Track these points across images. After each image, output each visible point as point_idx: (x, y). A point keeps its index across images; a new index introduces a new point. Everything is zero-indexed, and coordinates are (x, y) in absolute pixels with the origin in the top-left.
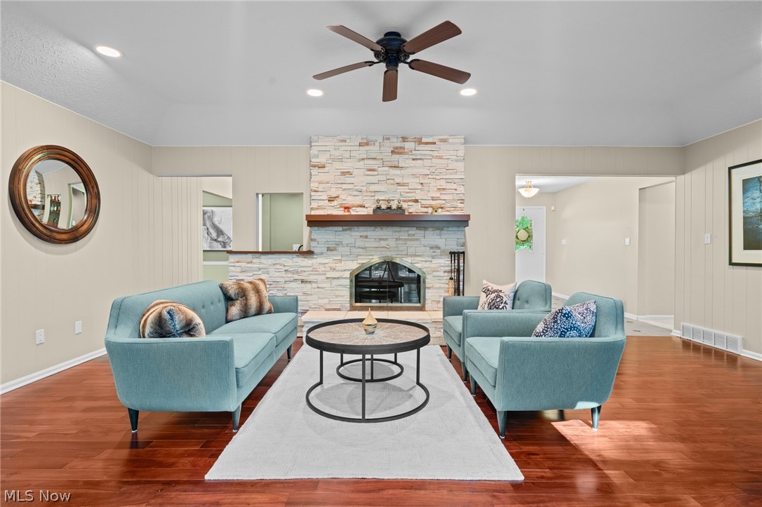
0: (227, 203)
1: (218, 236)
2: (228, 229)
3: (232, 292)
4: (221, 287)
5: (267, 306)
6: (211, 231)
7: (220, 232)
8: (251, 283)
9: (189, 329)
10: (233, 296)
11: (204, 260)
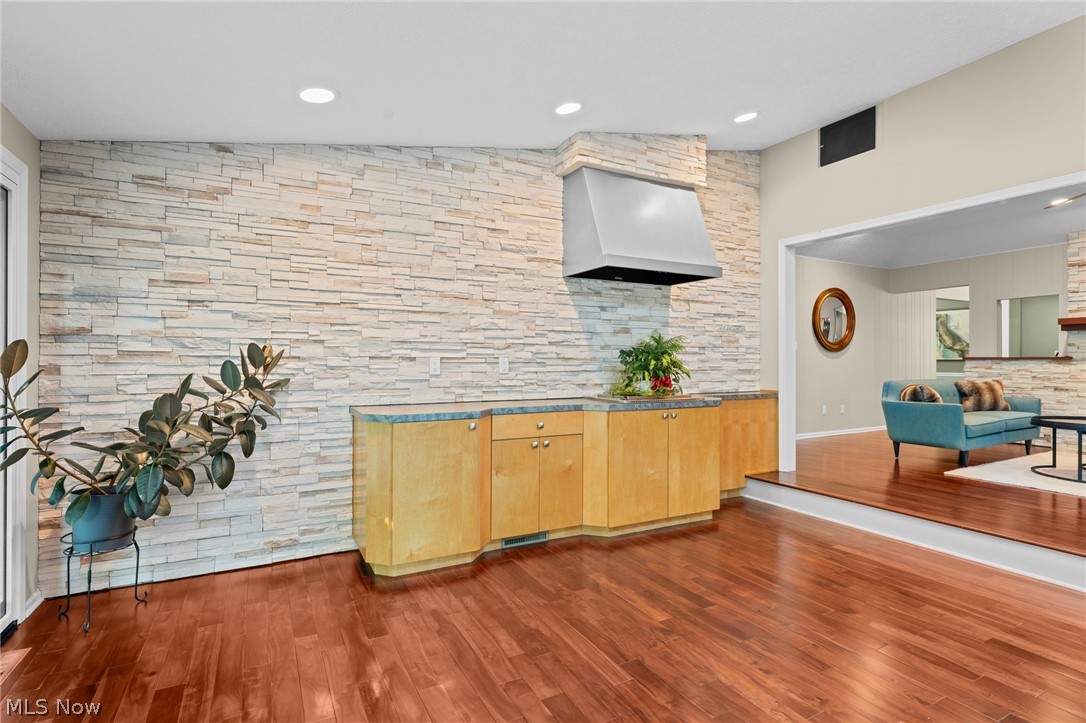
0: (962, 306)
1: (954, 343)
2: (963, 332)
3: (966, 389)
4: (956, 385)
5: (1003, 403)
6: (945, 338)
7: (956, 339)
8: (986, 383)
9: (932, 399)
10: (967, 392)
11: (938, 371)
